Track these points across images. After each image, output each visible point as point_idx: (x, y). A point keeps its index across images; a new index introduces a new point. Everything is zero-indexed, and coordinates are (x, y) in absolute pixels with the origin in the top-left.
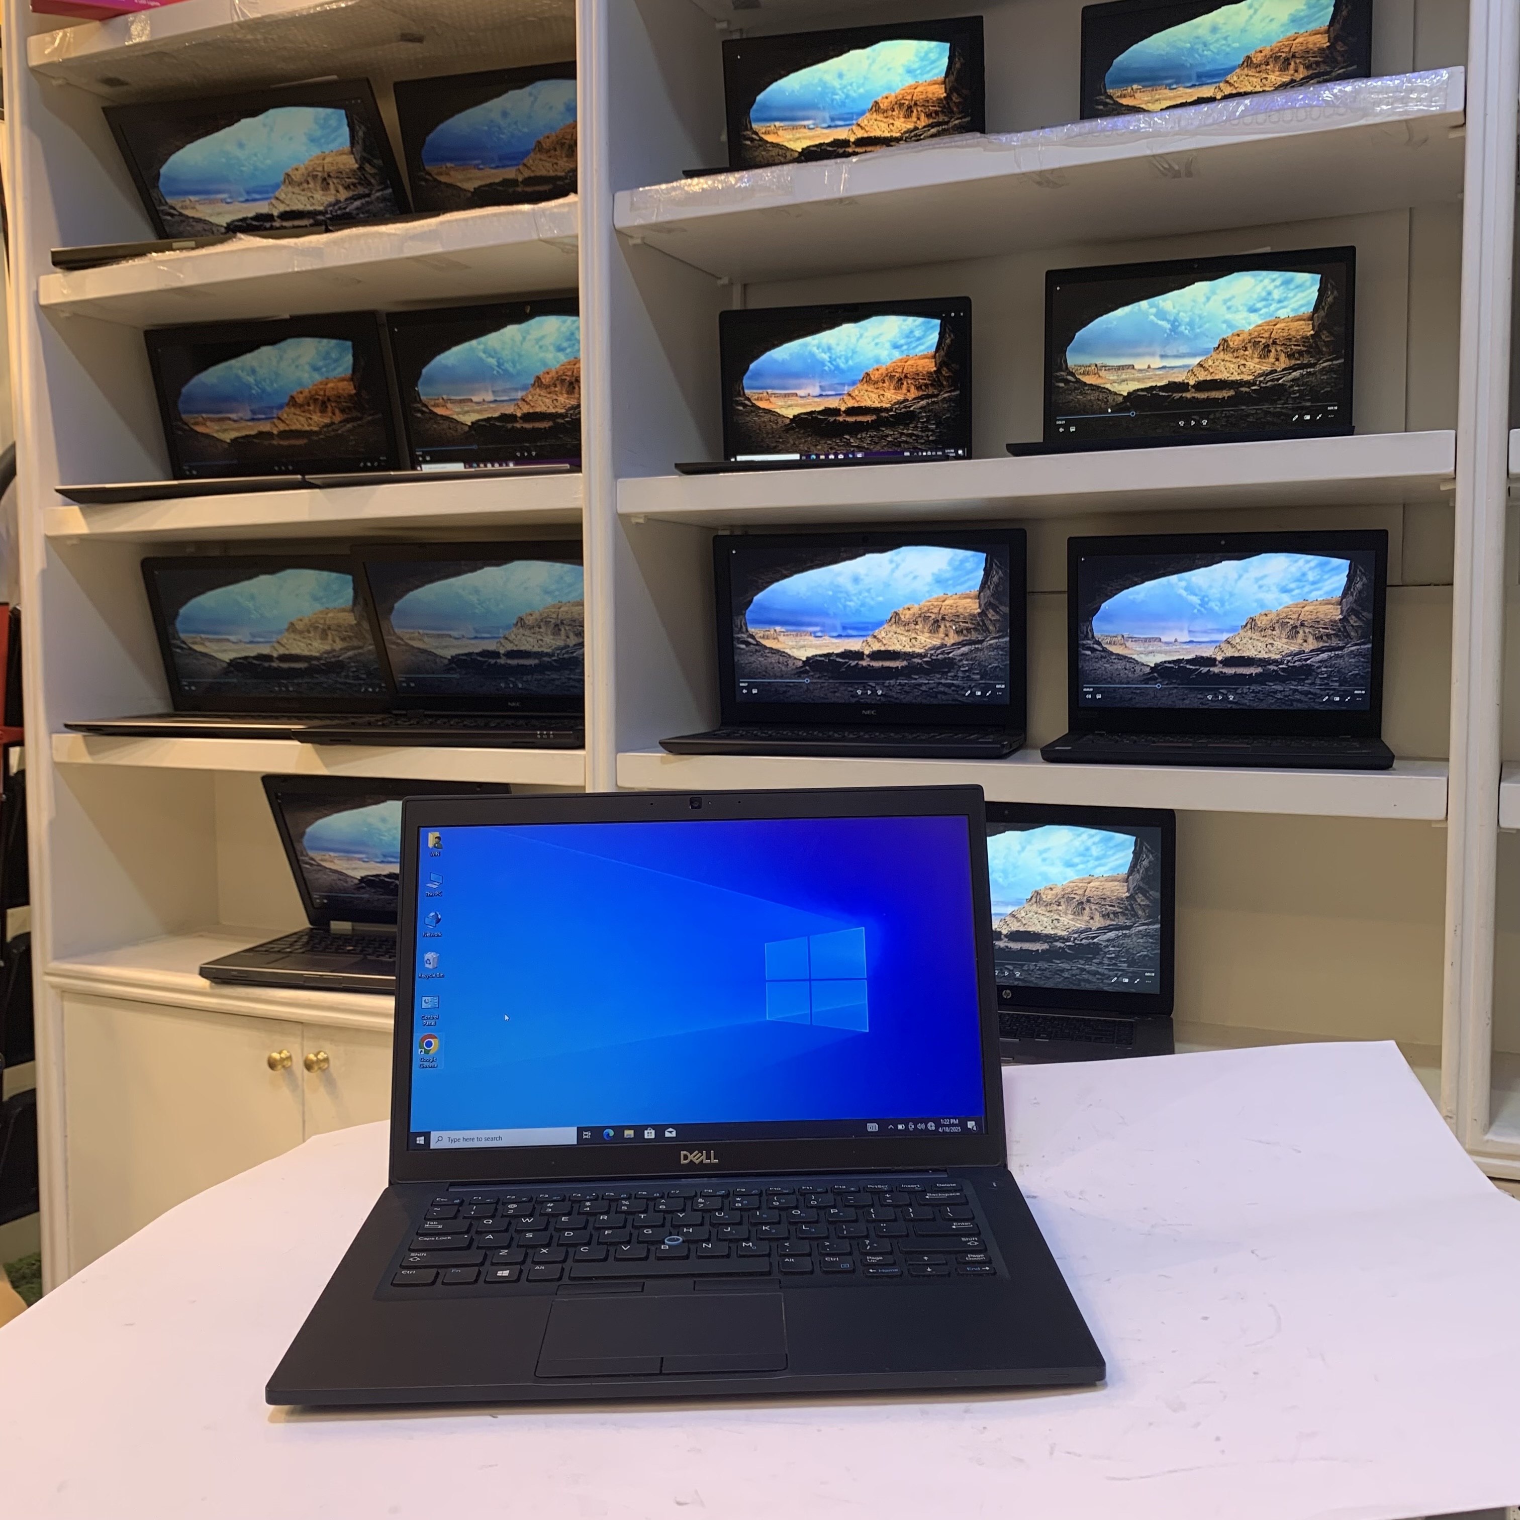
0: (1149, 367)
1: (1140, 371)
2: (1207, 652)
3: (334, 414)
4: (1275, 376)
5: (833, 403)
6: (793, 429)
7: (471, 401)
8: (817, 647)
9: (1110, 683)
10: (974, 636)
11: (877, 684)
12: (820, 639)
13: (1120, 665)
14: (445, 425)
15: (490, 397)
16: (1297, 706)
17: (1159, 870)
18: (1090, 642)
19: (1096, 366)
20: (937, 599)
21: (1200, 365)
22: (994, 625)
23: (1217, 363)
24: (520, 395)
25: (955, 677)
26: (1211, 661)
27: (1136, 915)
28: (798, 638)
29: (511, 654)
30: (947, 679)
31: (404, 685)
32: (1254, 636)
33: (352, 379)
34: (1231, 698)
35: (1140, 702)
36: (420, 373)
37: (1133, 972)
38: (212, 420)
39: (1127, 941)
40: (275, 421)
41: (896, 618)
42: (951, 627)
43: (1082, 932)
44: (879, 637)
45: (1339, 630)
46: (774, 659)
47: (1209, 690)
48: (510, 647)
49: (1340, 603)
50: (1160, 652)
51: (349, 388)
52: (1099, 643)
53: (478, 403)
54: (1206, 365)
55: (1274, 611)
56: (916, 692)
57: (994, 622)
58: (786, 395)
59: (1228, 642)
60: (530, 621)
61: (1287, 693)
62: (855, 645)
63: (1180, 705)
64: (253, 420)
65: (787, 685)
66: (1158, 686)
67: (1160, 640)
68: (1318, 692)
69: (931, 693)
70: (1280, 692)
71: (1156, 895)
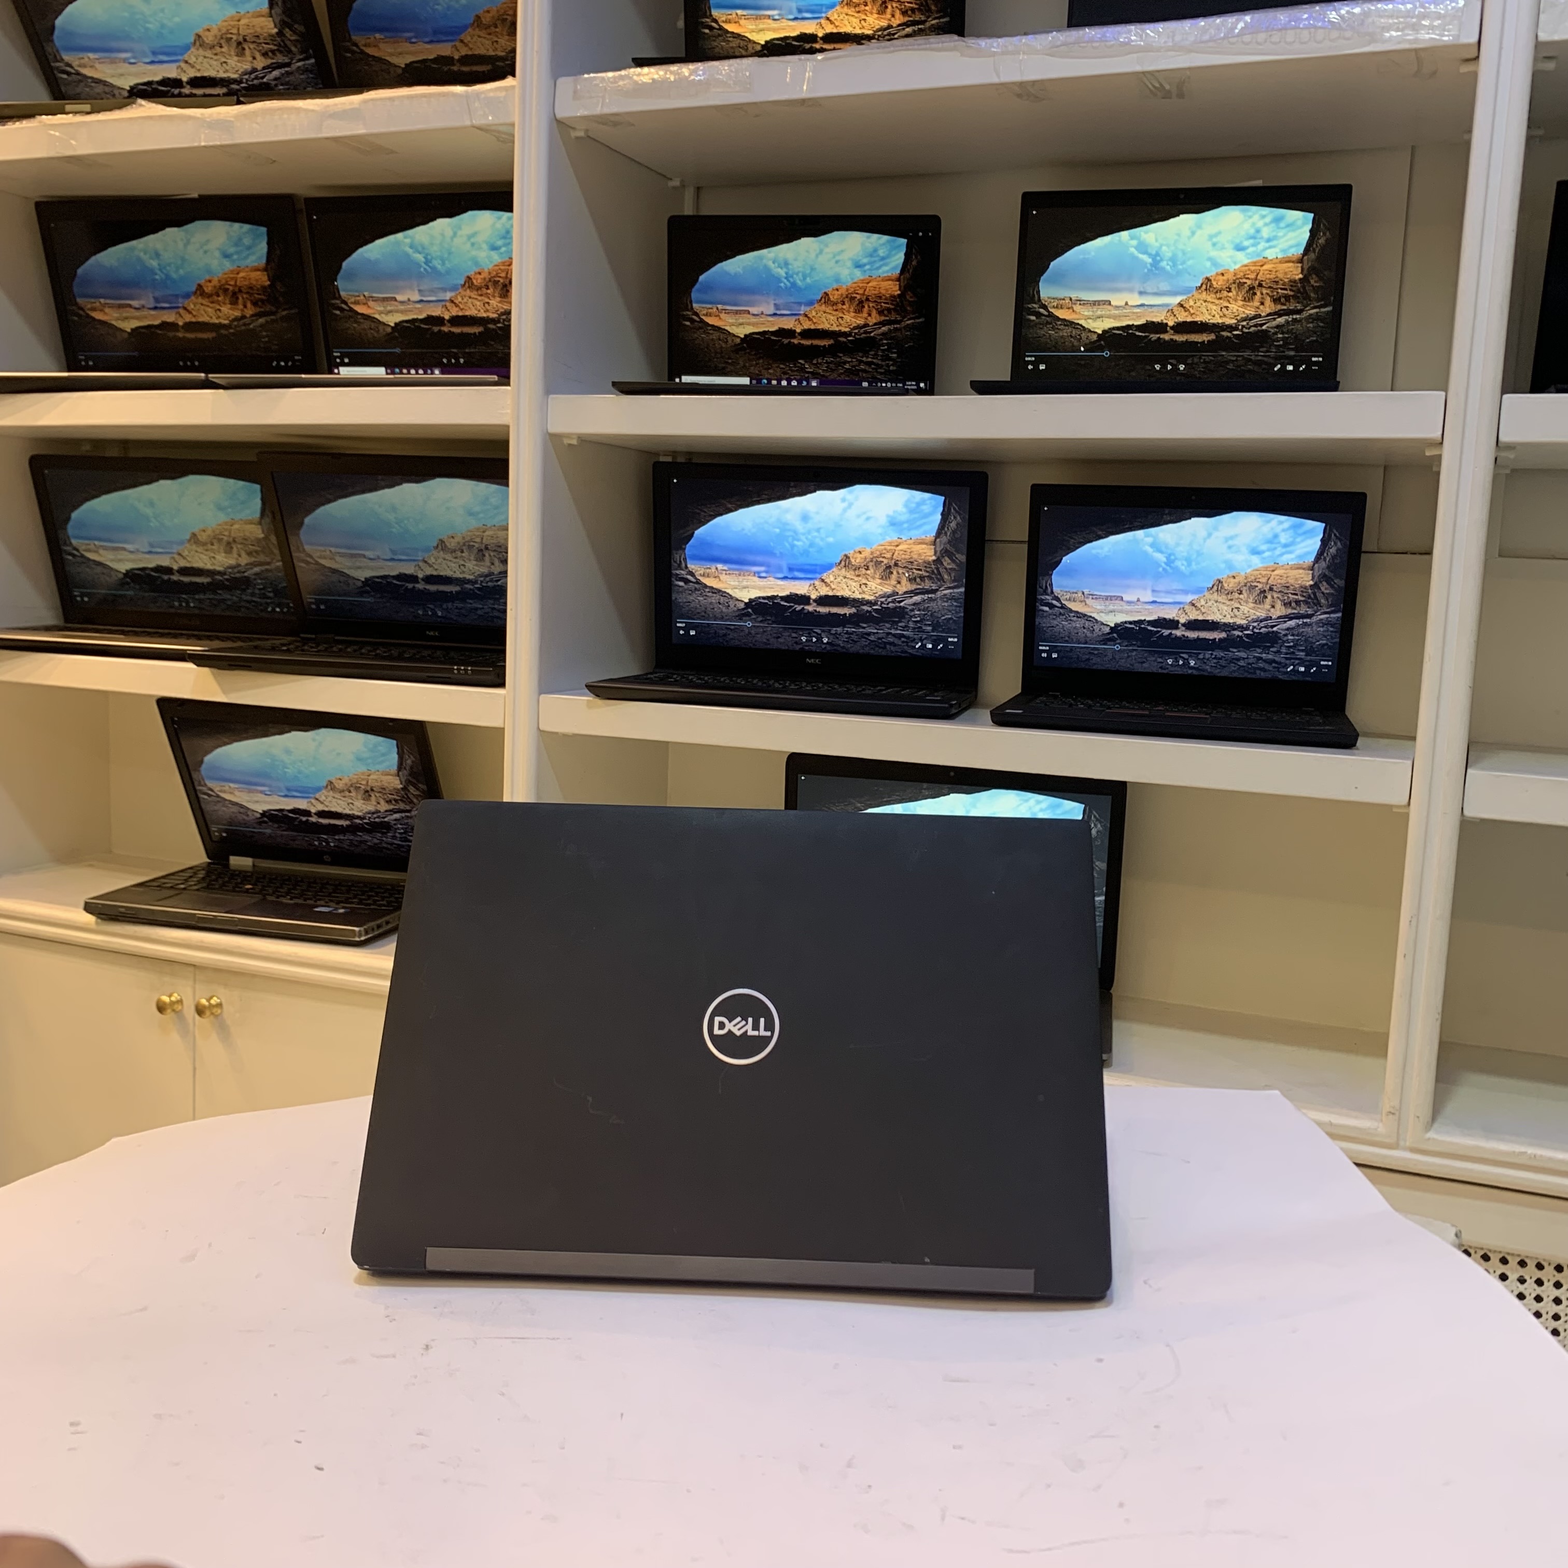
0: (1127, 304)
1: (1117, 307)
2: (1170, 614)
3: (245, 306)
4: (1258, 321)
5: (788, 324)
6: (744, 349)
7: (395, 300)
8: (760, 588)
9: (1067, 642)
10: (928, 585)
11: (823, 631)
12: (765, 580)
13: (1078, 623)
14: (366, 325)
15: (416, 297)
16: (1260, 674)
17: (1106, 841)
18: (1048, 598)
19: (1071, 299)
20: (890, 543)
21: (1181, 305)
22: (950, 574)
23: (1198, 304)
24: (448, 295)
25: (906, 627)
26: (1174, 624)
28: (741, 578)
29: (430, 579)
30: (897, 629)
31: (314, 606)
32: (1220, 599)
33: (265, 269)
34: (1192, 663)
35: (1097, 663)
36: (340, 267)
38: (112, 306)
40: (181, 311)
41: (846, 562)
42: (904, 574)
44: (827, 580)
45: (1309, 597)
46: (715, 598)
47: (1170, 654)
48: (429, 571)
49: (1312, 569)
50: (1121, 612)
51: (263, 279)
52: (1058, 599)
53: (402, 302)
54: (1187, 306)
55: (1243, 574)
56: (864, 642)
57: (949, 571)
58: (737, 312)
59: (1192, 604)
60: (452, 544)
61: (1250, 661)
62: (801, 588)
63: (1139, 668)
64: (155, 308)
65: (727, 628)
66: (1117, 647)
67: (1122, 599)
68: (1283, 661)
69: (880, 644)
70: (1244, 658)
71: (1102, 866)
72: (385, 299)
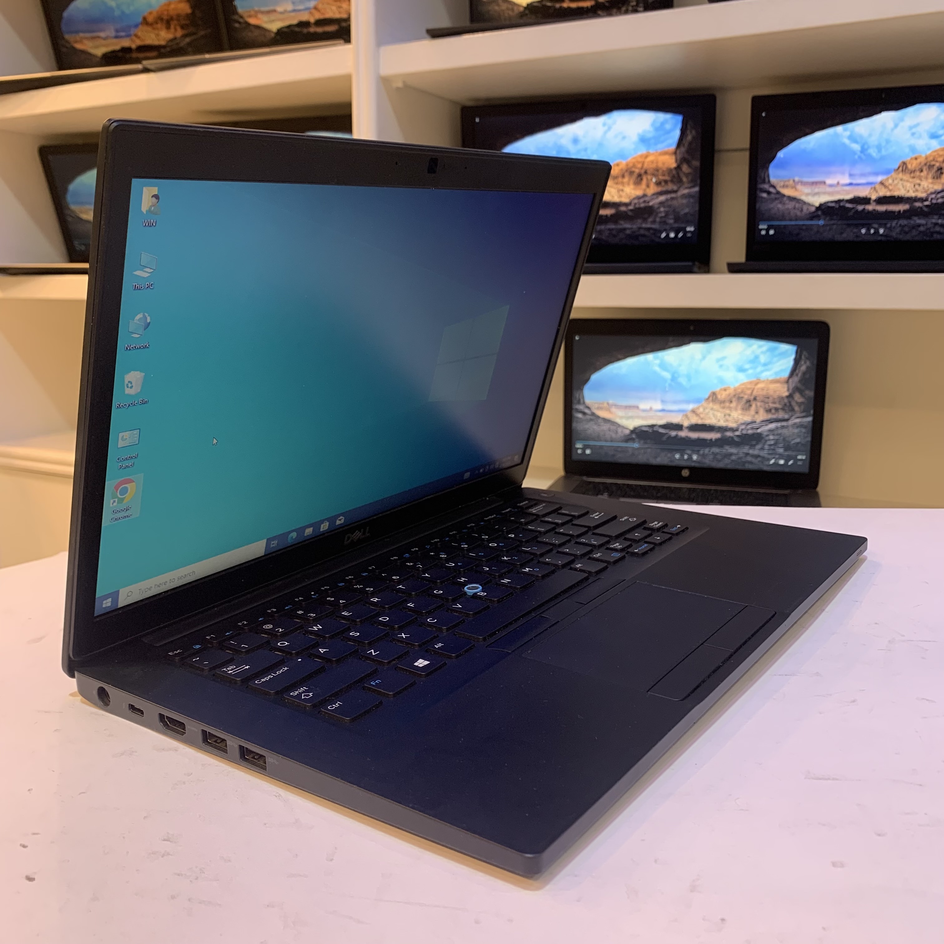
2: (863, 193)
6: (526, 15)
7: (275, 11)
9: (781, 220)
10: (670, 187)
13: (790, 205)
14: (257, 32)
15: (290, 7)
16: (937, 237)
17: (813, 374)
18: (766, 186)
20: (641, 156)
22: (687, 178)
24: (313, 4)
25: (654, 222)
26: (866, 201)
27: (793, 410)
30: (646, 223)
32: (905, 178)
34: (881, 231)
35: (806, 236)
37: (788, 456)
38: (87, 38)
39: (785, 431)
40: (134, 38)
42: (651, 180)
43: (748, 424)
47: (863, 226)
50: (825, 193)
51: (186, 8)
52: (774, 187)
53: (281, 13)
55: (923, 156)
56: (622, 235)
57: (687, 175)
59: (882, 183)
61: (929, 227)
63: (838, 238)
64: (116, 37)
66: (821, 222)
67: (825, 183)
69: (634, 236)
70: (923, 225)
71: (810, 393)
72: (269, 12)
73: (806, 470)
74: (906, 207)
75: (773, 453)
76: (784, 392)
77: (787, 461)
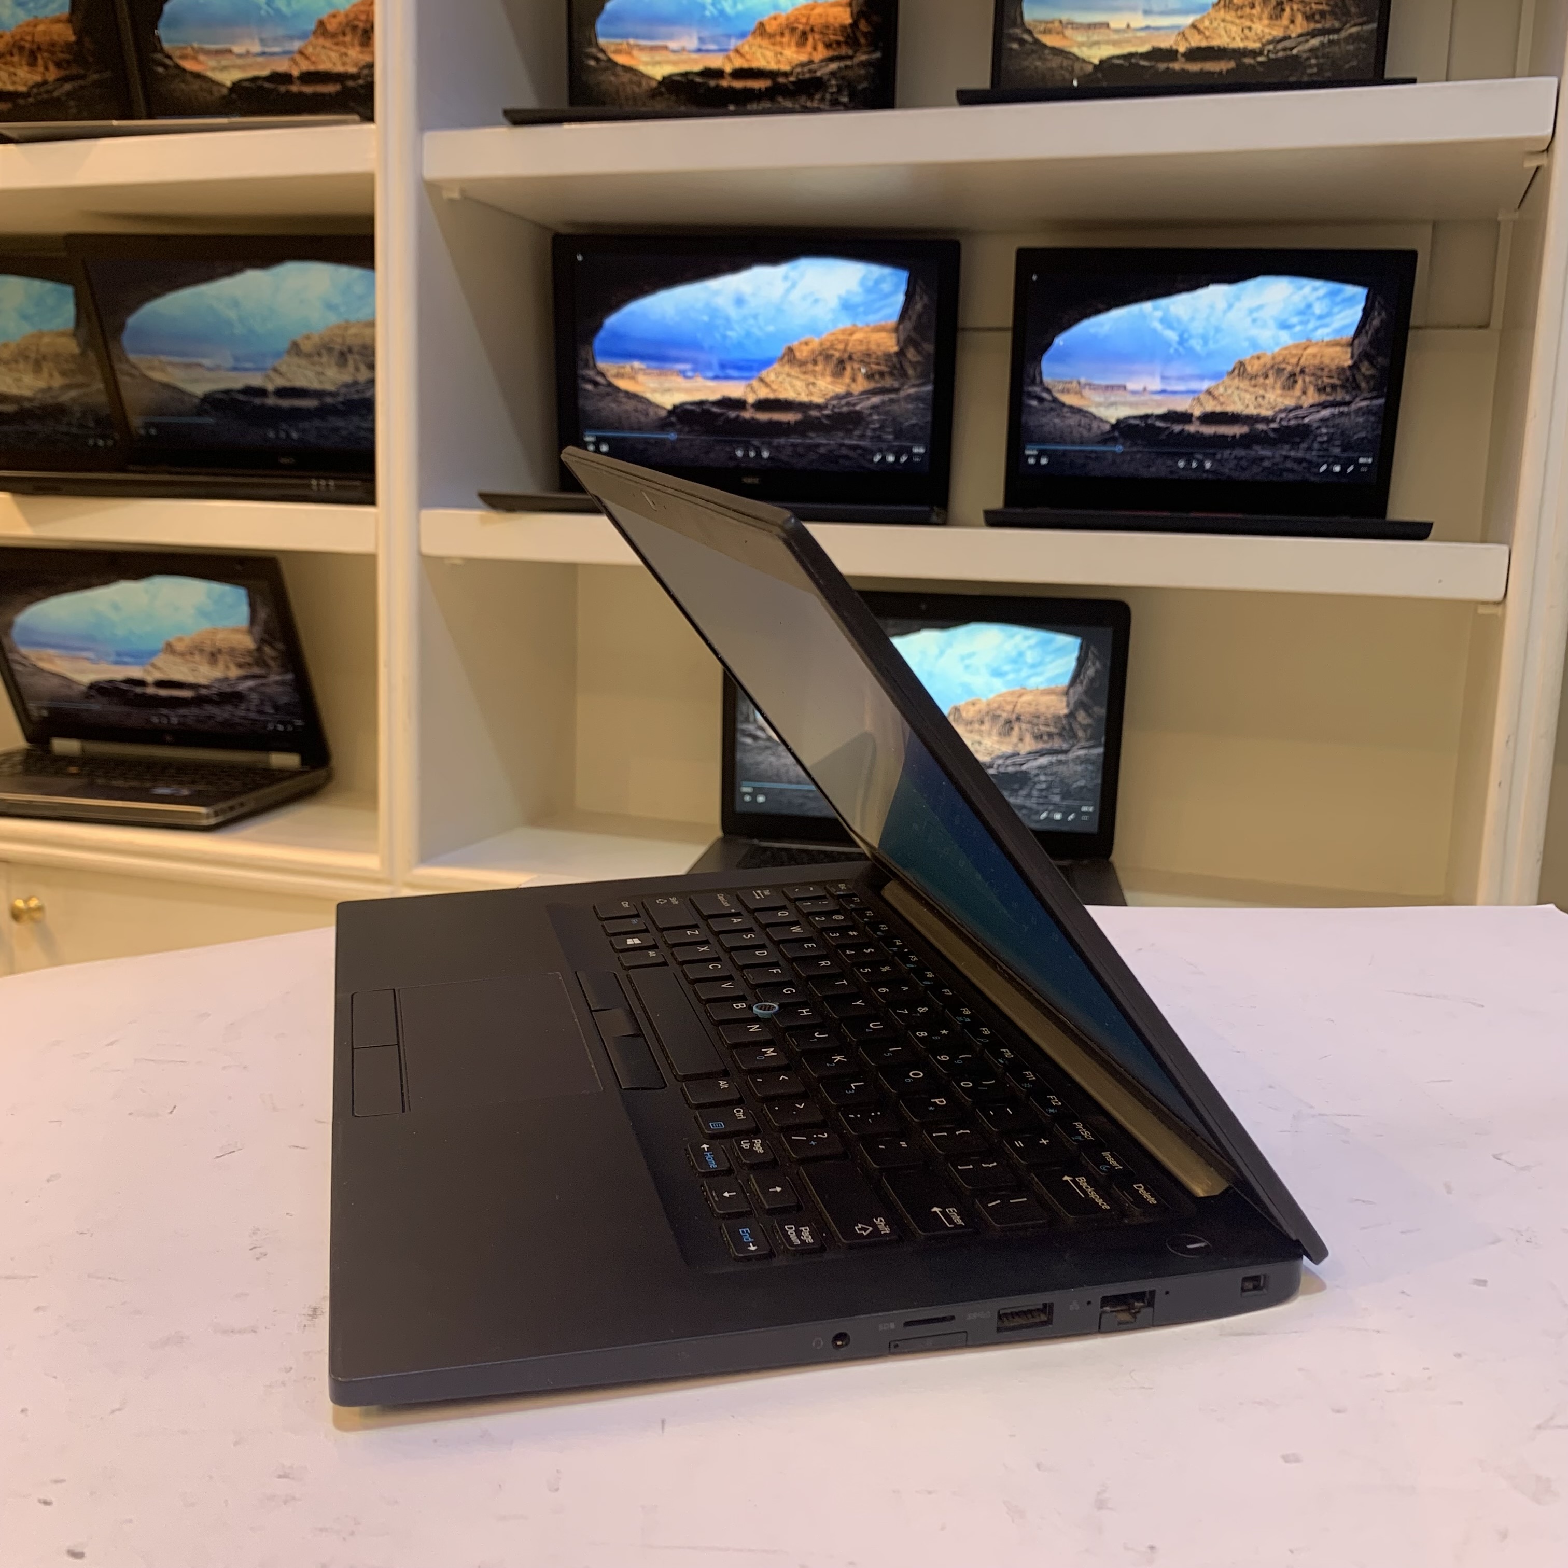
0: (1128, 26)
1: (1117, 31)
2: (1182, 405)
3: (46, 68)
4: (1287, 44)
5: (715, 62)
6: (661, 94)
7: (230, 51)
8: (687, 391)
9: (1058, 443)
10: (889, 382)
11: (763, 443)
12: (691, 380)
13: (1073, 420)
14: (196, 85)
15: (256, 48)
16: (1288, 476)
17: (1106, 682)
18: (1037, 389)
19: (1061, 22)
20: (843, 332)
21: (1194, 26)
22: (915, 369)
23: (1215, 24)
25: (862, 437)
26: (1186, 417)
27: (1074, 736)
28: (663, 378)
29: (283, 392)
30: (851, 438)
31: (142, 432)
32: (1242, 385)
33: (70, 21)
34: (1208, 465)
35: (1095, 469)
36: (161, 10)
37: (1067, 806)
39: (1062, 769)
41: (790, 356)
42: (859, 369)
43: (1008, 757)
44: (767, 380)
45: (1347, 380)
46: (630, 405)
47: (1181, 455)
48: (281, 382)
49: (1351, 344)
50: (1124, 404)
51: (66, 34)
52: (1048, 391)
53: (240, 56)
54: (1201, 27)
55: (1269, 354)
56: (812, 456)
57: (914, 365)
58: (653, 49)
59: (1209, 392)
60: (306, 347)
61: (1276, 460)
62: (735, 389)
63: (1145, 473)
65: (646, 441)
66: (1119, 448)
67: (1124, 388)
68: (1315, 459)
69: (832, 457)
70: (1269, 458)
71: (1101, 711)
72: (218, 52)
73: (1093, 828)
74: (1244, 430)
75: (1045, 802)
76: (1063, 710)
77: (1065, 815)
